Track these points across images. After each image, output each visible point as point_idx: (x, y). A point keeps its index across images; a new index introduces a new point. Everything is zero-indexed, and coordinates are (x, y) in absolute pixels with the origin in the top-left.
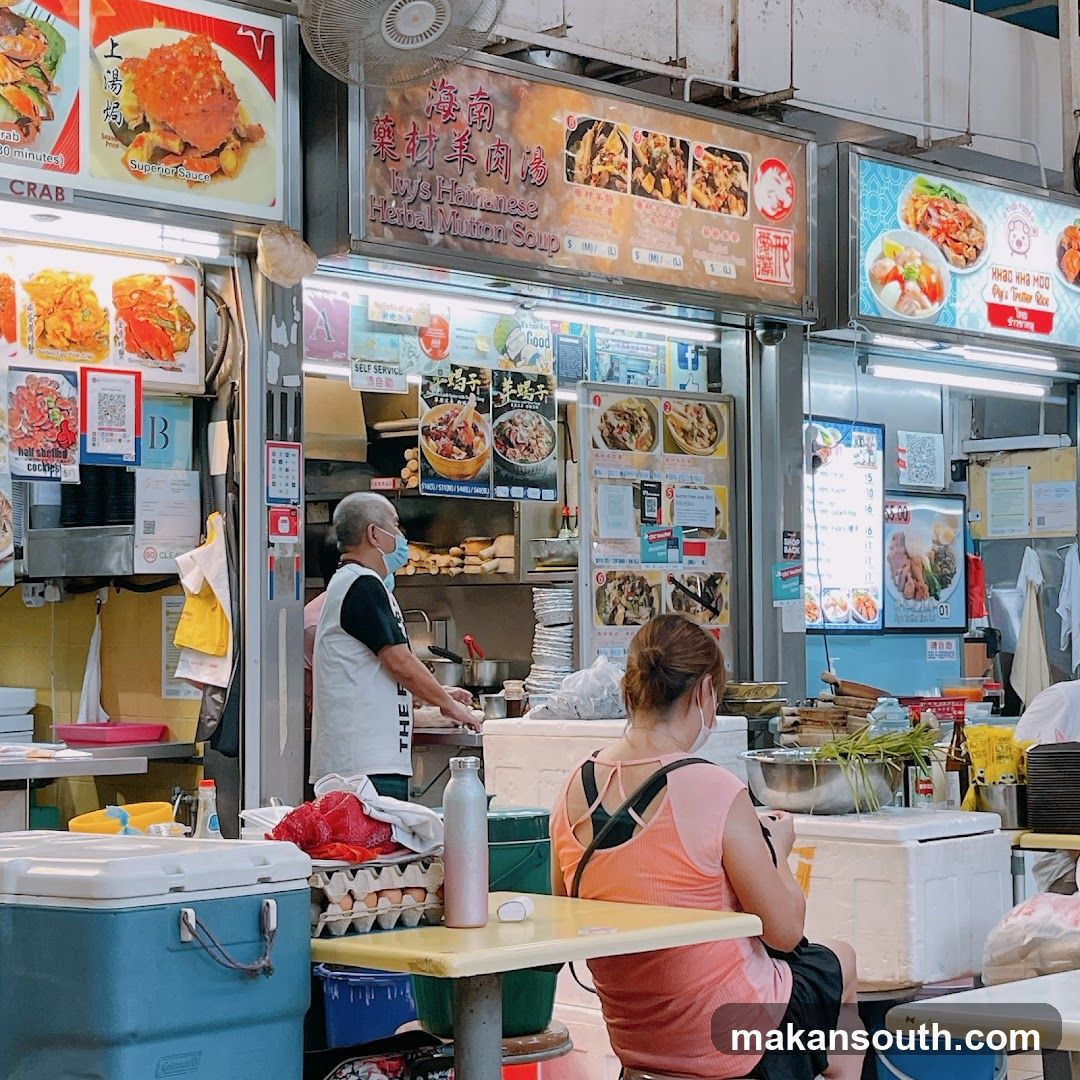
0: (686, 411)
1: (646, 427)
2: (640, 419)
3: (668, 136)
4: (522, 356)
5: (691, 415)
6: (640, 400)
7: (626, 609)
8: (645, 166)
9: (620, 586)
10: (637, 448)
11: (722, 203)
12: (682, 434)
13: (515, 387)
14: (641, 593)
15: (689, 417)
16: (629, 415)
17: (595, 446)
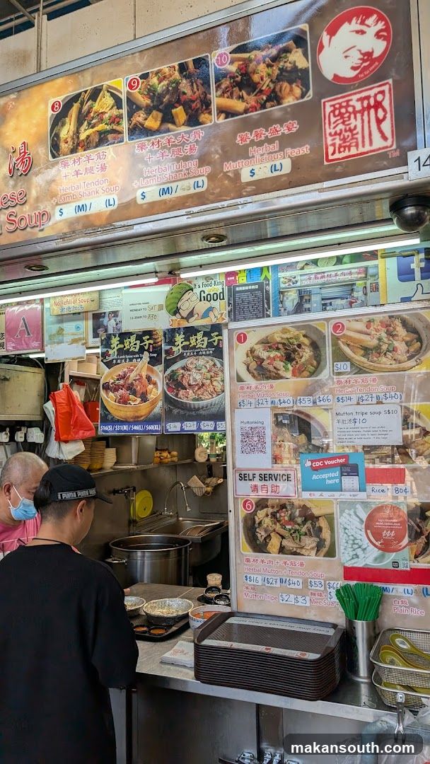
0: (368, 327)
1: (307, 353)
2: (299, 346)
3: (176, 64)
4: (195, 312)
5: (377, 330)
6: (298, 328)
7: (283, 537)
8: (148, 106)
9: (274, 515)
10: (294, 374)
11: (265, 98)
12: (362, 352)
13: (187, 339)
14: (304, 522)
15: (373, 332)
16: (284, 344)
17: (240, 379)
